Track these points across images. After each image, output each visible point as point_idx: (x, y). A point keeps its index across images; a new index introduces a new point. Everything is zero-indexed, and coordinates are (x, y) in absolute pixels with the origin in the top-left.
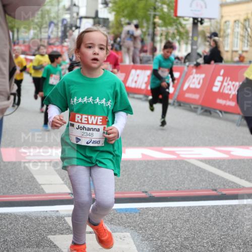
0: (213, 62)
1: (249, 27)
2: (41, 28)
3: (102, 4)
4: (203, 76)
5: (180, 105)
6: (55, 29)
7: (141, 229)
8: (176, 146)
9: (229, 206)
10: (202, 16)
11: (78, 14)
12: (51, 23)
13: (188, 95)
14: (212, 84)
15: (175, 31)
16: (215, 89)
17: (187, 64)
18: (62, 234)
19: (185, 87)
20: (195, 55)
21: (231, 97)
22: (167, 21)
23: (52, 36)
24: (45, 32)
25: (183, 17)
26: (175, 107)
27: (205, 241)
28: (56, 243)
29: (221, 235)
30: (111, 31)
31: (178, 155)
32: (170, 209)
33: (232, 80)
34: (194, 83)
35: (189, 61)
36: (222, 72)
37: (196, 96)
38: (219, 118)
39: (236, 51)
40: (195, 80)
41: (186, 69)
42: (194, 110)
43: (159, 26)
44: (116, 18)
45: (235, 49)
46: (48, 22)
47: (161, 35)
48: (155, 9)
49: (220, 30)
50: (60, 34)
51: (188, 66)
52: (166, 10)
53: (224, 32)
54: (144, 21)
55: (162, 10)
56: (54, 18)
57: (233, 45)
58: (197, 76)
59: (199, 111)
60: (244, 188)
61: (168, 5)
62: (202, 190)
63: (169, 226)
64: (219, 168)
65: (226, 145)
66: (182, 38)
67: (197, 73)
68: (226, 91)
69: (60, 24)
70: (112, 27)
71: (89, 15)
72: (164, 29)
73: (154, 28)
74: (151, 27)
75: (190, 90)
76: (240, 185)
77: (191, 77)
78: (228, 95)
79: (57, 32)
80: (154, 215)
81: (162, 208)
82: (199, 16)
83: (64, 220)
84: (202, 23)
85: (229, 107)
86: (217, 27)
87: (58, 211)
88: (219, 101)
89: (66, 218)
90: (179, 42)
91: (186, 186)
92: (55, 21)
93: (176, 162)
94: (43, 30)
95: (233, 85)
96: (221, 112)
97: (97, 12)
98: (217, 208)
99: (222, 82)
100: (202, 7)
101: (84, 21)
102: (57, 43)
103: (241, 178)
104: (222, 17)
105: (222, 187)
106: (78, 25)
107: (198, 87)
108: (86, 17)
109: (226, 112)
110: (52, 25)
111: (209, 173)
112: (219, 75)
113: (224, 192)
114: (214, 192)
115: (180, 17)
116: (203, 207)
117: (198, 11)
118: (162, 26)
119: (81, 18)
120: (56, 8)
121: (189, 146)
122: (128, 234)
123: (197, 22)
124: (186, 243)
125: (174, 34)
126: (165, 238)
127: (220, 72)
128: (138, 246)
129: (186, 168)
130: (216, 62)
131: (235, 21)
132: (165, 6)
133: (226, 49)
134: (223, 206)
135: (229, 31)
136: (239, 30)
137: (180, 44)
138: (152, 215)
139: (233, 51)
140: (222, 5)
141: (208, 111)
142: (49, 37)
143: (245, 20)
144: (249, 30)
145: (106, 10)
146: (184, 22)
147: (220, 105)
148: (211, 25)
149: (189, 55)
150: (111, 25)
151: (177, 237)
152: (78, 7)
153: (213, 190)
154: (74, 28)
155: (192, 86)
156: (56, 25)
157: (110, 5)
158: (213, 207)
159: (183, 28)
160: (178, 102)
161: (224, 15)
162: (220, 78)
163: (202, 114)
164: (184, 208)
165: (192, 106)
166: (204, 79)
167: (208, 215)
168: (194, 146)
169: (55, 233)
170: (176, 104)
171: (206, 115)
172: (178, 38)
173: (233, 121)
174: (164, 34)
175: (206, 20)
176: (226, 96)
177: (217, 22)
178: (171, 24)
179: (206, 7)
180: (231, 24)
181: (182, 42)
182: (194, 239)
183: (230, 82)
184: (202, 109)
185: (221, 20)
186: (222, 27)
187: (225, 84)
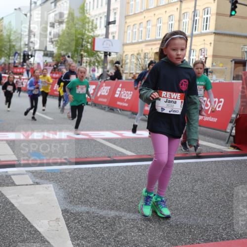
0: (116, 79)
1: (140, 58)
2: (9, 57)
3: (49, 42)
4: (109, 88)
5: (95, 106)
6: (19, 57)
7: (60, 182)
8: (89, 130)
9: (117, 167)
10: (110, 51)
11: (34, 48)
12: (16, 53)
13: (100, 99)
14: (114, 92)
15: (95, 60)
16: (117, 96)
17: (100, 80)
18: (8, 186)
19: (99, 95)
20: (105, 75)
21: (126, 100)
22: (90, 54)
23: (17, 62)
24: (12, 59)
25: (100, 51)
26: (92, 107)
27: (99, 188)
28: (3, 192)
29: (110, 184)
30: (54, 59)
31: (90, 136)
32: (80, 169)
33: (126, 90)
34: (104, 92)
35: (102, 78)
36: (121, 85)
37: (105, 100)
38: (118, 113)
39: (132, 73)
40: (105, 90)
41: (99, 83)
42: (104, 109)
43: (85, 57)
44: (58, 51)
45: (132, 72)
46: (14, 52)
47: (87, 62)
48: (82, 46)
49: (122, 60)
50: (22, 61)
51: (101, 82)
52: (89, 47)
53: (125, 61)
54: (76, 53)
55: (87, 47)
56: (19, 50)
57: (130, 70)
58: (105, 88)
59: (107, 109)
60: (128, 156)
61: (91, 44)
62: (102, 157)
63: (78, 179)
64: (114, 144)
65: (120, 130)
66: (99, 65)
67: (106, 86)
68: (123, 97)
69: (22, 54)
70: (56, 57)
71: (41, 49)
72: (88, 58)
73: (82, 58)
74: (80, 57)
75: (101, 96)
76: (125, 154)
77: (102, 88)
78: (124, 99)
79: (20, 59)
80: (69, 173)
81: (75, 169)
82: (108, 50)
83: (11, 177)
84: (110, 55)
85: (125, 106)
86: (120, 58)
87: (7, 172)
88: (119, 103)
89: (12, 176)
90: (97, 67)
91: (92, 155)
92: (19, 52)
93: (88, 140)
94: (11, 58)
95: (127, 93)
96: (120, 110)
97: (46, 47)
98: (109, 168)
99: (121, 91)
100: (110, 45)
101: (37, 52)
102: (20, 66)
103: (127, 150)
104: (124, 52)
105: (114, 155)
106: (33, 55)
107: (106, 94)
108: (39, 50)
109: (123, 110)
110: (17, 54)
111: (108, 147)
112: (119, 87)
113: (115, 158)
114: (109, 159)
115: (98, 51)
116: (101, 168)
117: (108, 48)
118: (87, 57)
119: (35, 50)
120: (19, 44)
121: (98, 130)
122: (51, 185)
123: (106, 54)
124: (88, 190)
125: (94, 62)
126: (75, 187)
127: (119, 85)
128: (56, 193)
129: (94, 144)
130: (118, 79)
131: (132, 55)
132: (89, 45)
133: (126, 72)
134: (113, 167)
135: (128, 61)
136: (134, 60)
137: (98, 68)
138: (68, 173)
139: (130, 73)
140: (124, 45)
141: (112, 110)
142: (15, 62)
143: (138, 54)
144: (140, 60)
145: (52, 46)
146: (100, 55)
147: (119, 105)
148: (117, 57)
149: (102, 75)
150: (54, 55)
151: (82, 186)
152: (34, 43)
153: (109, 157)
154: (30, 57)
155: (103, 94)
156: (19, 54)
157: (54, 43)
158: (107, 167)
159: (100, 58)
160: (94, 103)
161: (125, 51)
162: (119, 89)
163: (108, 111)
164: (89, 168)
165: (103, 106)
166: (110, 90)
167: (104, 173)
168: (101, 130)
169: (4, 185)
170: (93, 105)
171: (112, 112)
172: (97, 64)
173: (126, 115)
174: (88, 62)
175: (112, 54)
176: (122, 100)
177: (121, 55)
178: (92, 56)
179: (112, 45)
180: (129, 56)
181: (99, 67)
182: (92, 187)
183: (125, 92)
184: (108, 108)
185: (123, 54)
186: (124, 58)
187: (122, 93)
